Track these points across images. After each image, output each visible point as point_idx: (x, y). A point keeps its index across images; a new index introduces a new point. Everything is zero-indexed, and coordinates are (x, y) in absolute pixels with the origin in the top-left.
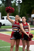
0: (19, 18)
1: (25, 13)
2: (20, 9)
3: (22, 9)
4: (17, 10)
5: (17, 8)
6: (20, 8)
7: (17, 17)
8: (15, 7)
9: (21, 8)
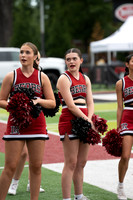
0: (36, 54)
1: (67, 36)
2: (45, 20)
3: (54, 20)
4: (33, 23)
5: (35, 15)
6: (47, 17)
7: (28, 52)
8: (28, 12)
9: (51, 16)
